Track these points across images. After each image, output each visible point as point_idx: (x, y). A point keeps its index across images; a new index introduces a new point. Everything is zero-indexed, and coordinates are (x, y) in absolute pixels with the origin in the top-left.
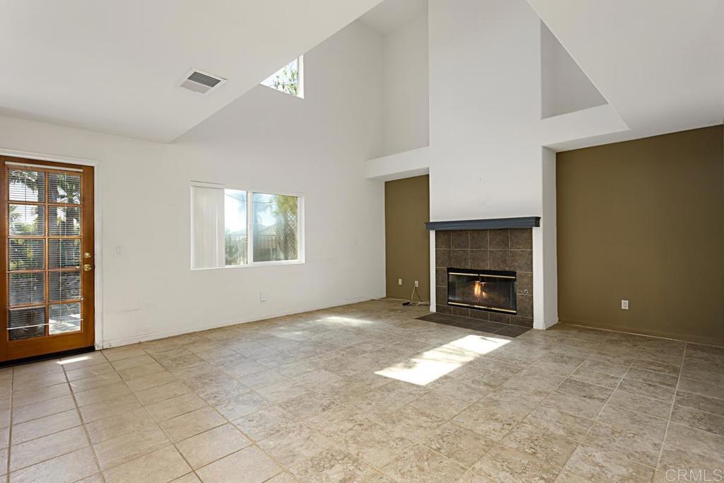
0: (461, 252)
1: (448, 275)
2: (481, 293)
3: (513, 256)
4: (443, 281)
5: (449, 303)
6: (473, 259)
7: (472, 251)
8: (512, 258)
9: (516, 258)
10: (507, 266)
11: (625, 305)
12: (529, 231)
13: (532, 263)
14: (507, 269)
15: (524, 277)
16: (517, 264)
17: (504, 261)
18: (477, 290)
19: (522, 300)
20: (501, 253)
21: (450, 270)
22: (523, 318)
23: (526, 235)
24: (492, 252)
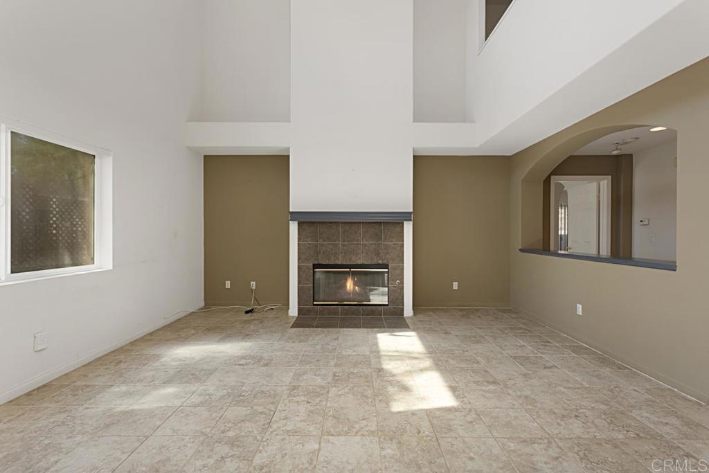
0: (331, 246)
1: (314, 272)
2: (354, 288)
3: (386, 249)
4: (307, 280)
5: (315, 303)
6: (345, 253)
7: (344, 245)
8: (386, 251)
9: (389, 252)
10: (380, 259)
11: (455, 285)
12: (401, 225)
13: (403, 256)
14: (380, 262)
15: (396, 269)
16: (390, 257)
17: (378, 254)
18: (350, 284)
19: (394, 291)
20: (373, 246)
21: (315, 266)
22: (395, 308)
23: (398, 229)
24: (365, 245)
